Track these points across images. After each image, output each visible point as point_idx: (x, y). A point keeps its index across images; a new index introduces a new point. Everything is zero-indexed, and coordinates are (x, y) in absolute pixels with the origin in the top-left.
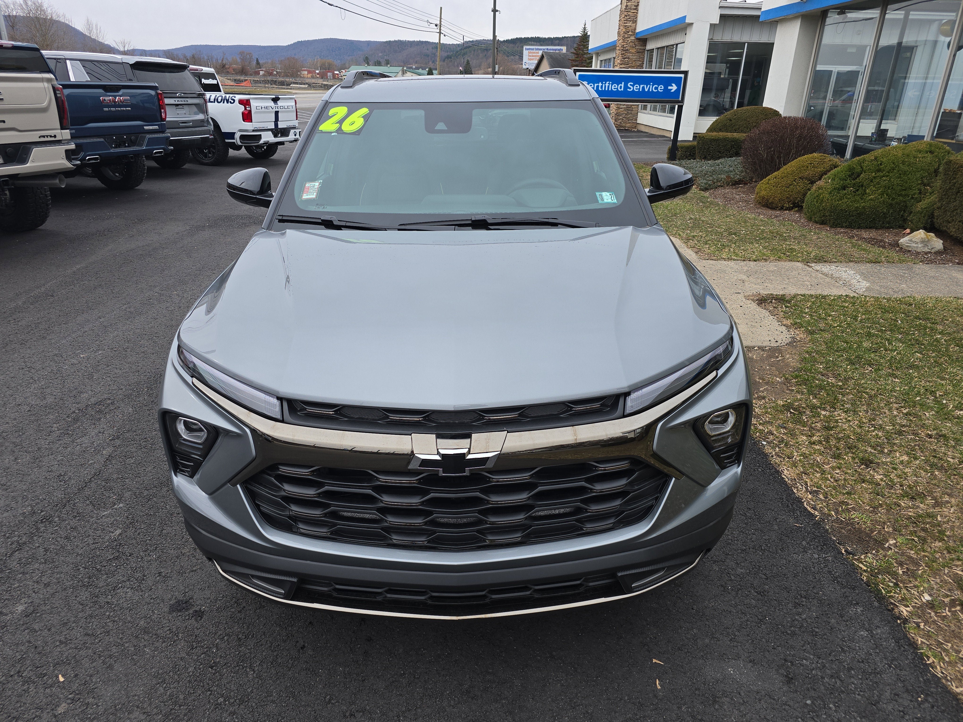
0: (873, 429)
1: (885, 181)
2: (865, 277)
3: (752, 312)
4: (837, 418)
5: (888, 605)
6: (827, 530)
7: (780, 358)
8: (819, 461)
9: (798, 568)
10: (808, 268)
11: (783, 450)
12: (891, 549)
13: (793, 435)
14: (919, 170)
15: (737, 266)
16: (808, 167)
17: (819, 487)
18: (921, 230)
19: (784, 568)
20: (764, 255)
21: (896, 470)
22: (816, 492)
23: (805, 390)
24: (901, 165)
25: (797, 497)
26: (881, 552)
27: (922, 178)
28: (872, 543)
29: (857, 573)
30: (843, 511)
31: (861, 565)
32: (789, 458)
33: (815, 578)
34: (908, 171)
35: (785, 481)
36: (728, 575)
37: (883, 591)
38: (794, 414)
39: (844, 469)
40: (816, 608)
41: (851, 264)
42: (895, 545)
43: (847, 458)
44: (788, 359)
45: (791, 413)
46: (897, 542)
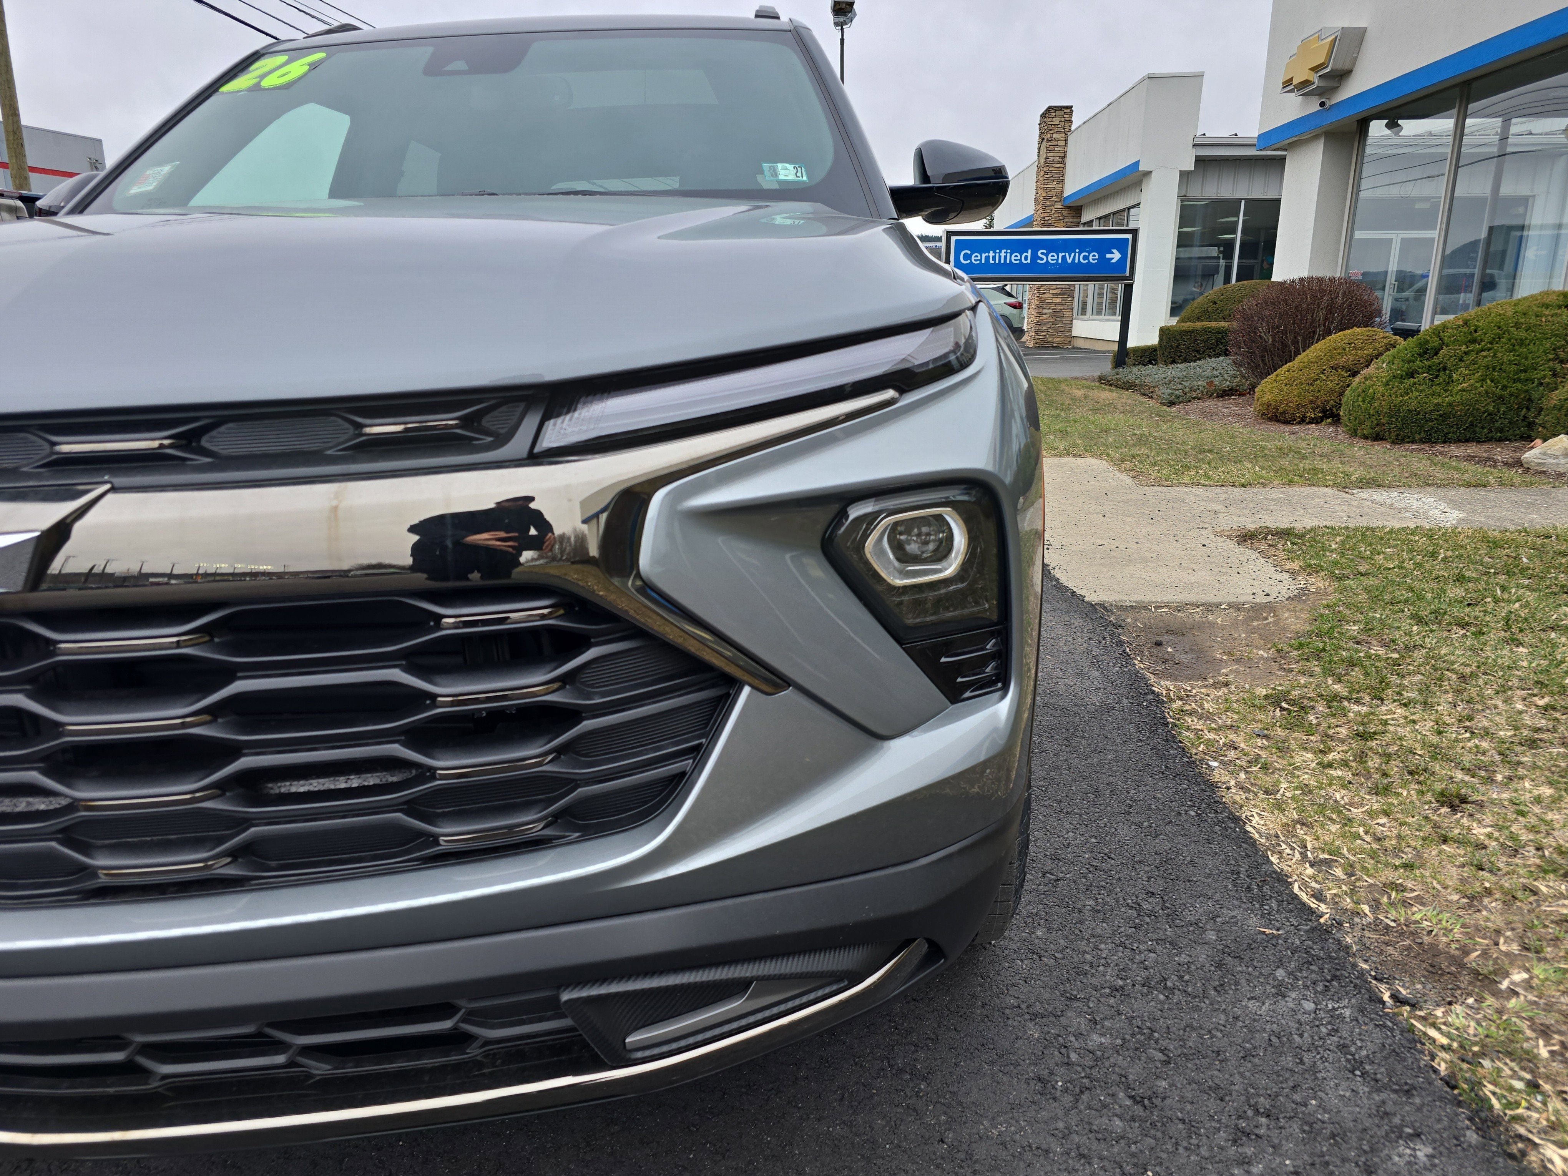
0: (1468, 735)
1: (1485, 357)
2: (1456, 504)
3: (1225, 554)
4: (1384, 717)
5: (1508, 1143)
6: (1348, 947)
7: (1270, 620)
8: (1338, 798)
9: (1257, 1035)
10: (1344, 495)
11: (1256, 777)
12: (1517, 994)
13: (1283, 749)
14: (1549, 336)
15: (1208, 494)
16: (1344, 349)
17: (1337, 852)
18: (1562, 436)
19: (1219, 1035)
20: (1262, 477)
21: (1523, 816)
22: (1327, 862)
23: (1316, 668)
24: (1513, 330)
25: (1275, 872)
26: (1490, 1000)
27: (1554, 350)
28: (1464, 980)
29: (1422, 1052)
30: (1392, 904)
31: (1432, 1033)
32: (1267, 792)
33: (1302, 1062)
34: (1526, 339)
35: (1251, 838)
36: (1063, 1050)
37: (1494, 1101)
38: (1289, 712)
39: (1399, 816)
40: (1296, 1145)
41: (1430, 489)
42: (1528, 985)
43: (1405, 793)
44: (1287, 619)
45: (1283, 709)
46: (1531, 978)
